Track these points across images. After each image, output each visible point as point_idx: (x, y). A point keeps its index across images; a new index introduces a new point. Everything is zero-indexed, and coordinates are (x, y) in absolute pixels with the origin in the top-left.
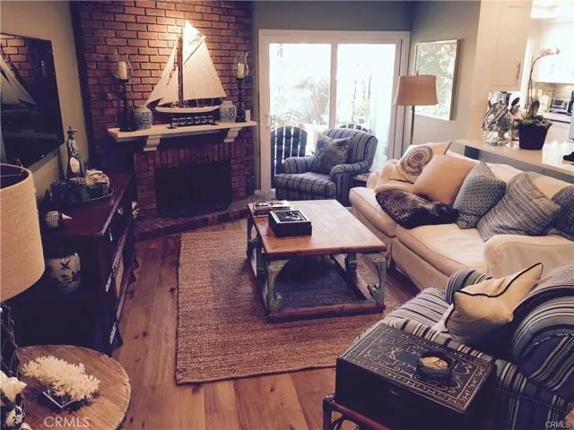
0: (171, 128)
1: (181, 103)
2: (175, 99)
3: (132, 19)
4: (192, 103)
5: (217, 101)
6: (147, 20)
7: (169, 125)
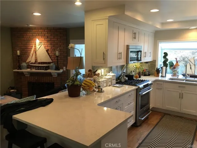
0: (31, 70)
1: (35, 63)
2: (34, 61)
3: (26, 39)
4: (39, 63)
5: (49, 63)
6: (30, 39)
7: (30, 69)
